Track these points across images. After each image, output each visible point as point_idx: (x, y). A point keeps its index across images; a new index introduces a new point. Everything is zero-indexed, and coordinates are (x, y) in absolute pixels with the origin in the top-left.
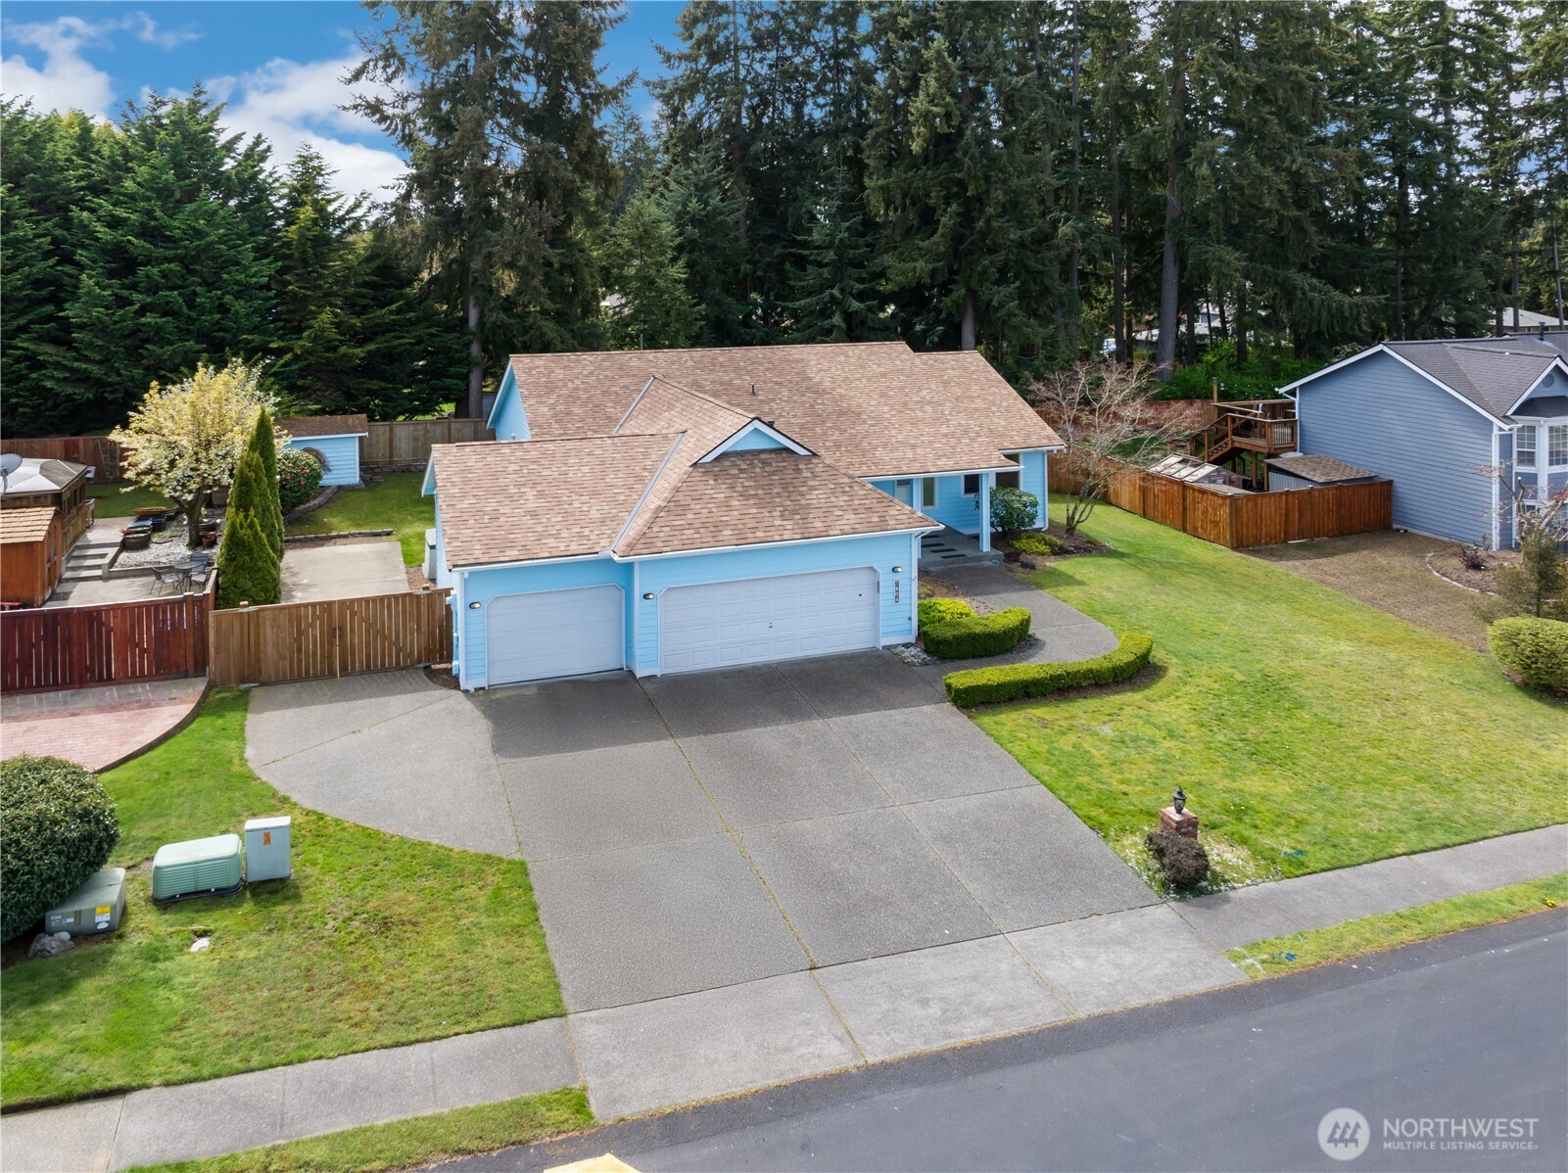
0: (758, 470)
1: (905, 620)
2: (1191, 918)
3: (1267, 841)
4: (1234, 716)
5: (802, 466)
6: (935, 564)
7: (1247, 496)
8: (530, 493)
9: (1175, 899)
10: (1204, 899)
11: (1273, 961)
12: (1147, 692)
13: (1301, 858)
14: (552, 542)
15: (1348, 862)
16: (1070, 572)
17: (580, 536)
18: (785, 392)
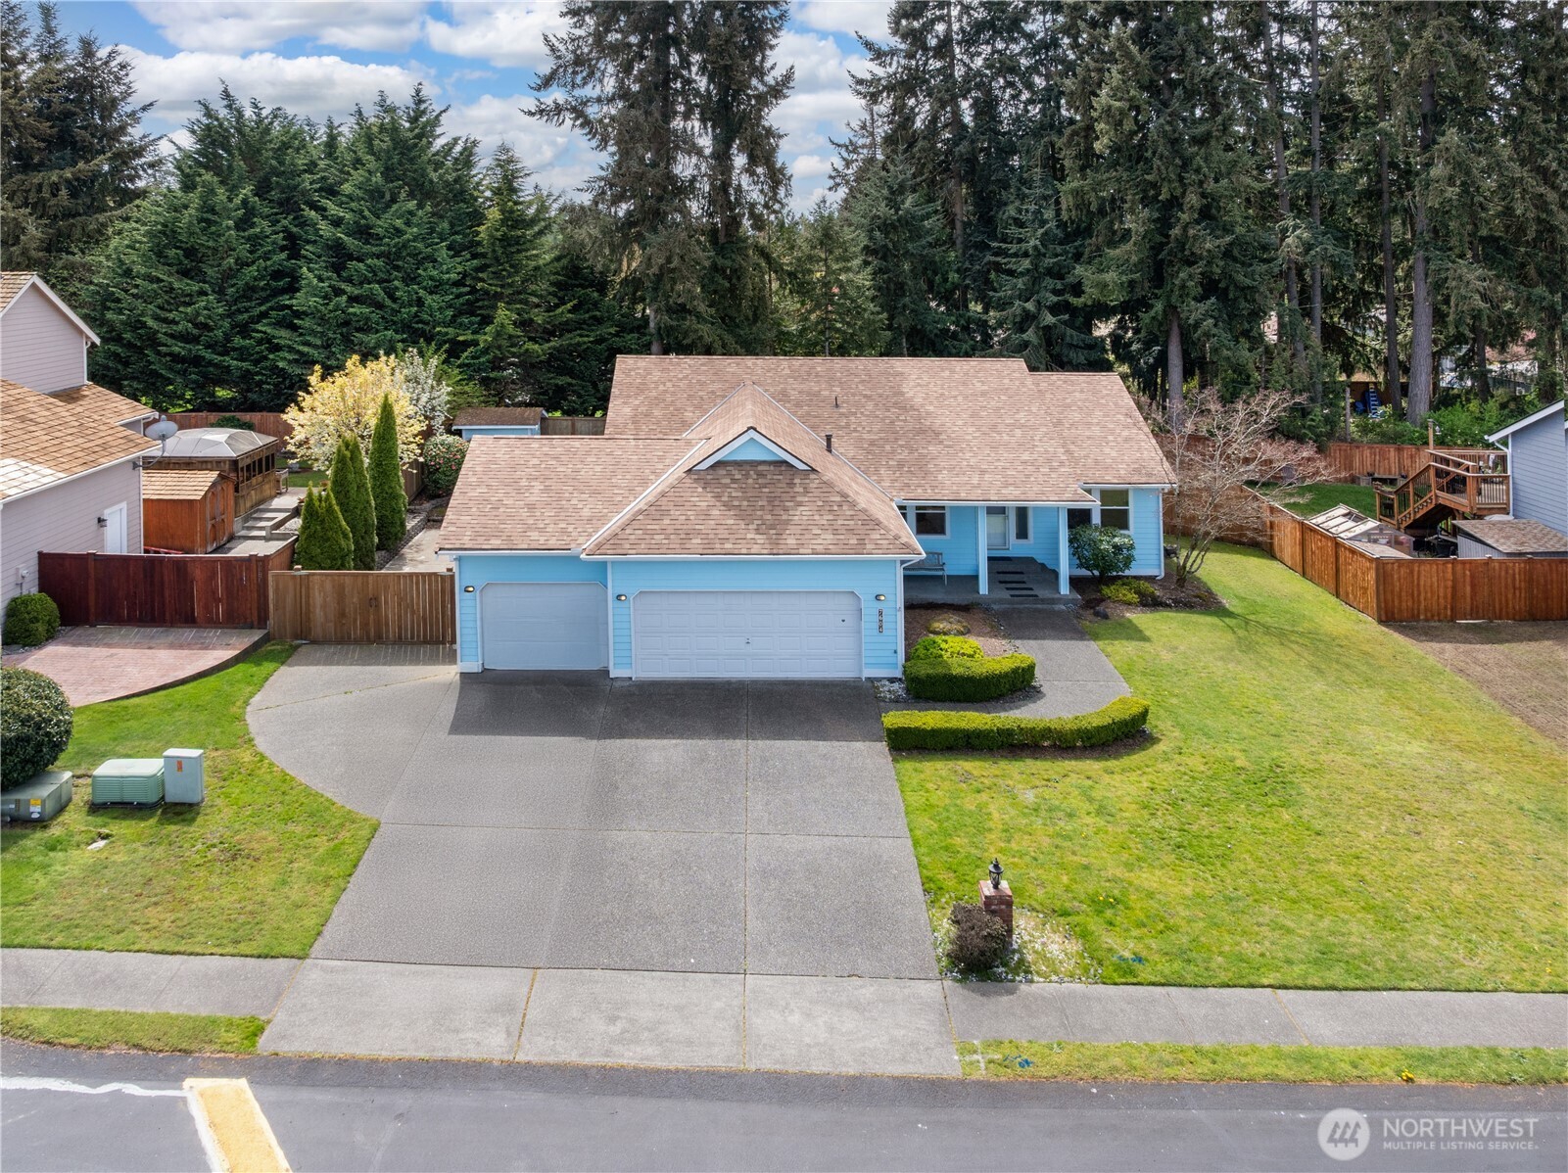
0: (750, 481)
1: (891, 653)
2: (953, 1001)
3: (1109, 940)
4: (1192, 803)
5: (797, 481)
6: (1001, 601)
7: (1399, 561)
8: (538, 486)
9: (955, 980)
10: (989, 985)
11: (1005, 1063)
12: (1112, 764)
13: (1137, 966)
14: (534, 535)
15: (1190, 981)
16: (1142, 627)
17: (564, 531)
18: (870, 406)
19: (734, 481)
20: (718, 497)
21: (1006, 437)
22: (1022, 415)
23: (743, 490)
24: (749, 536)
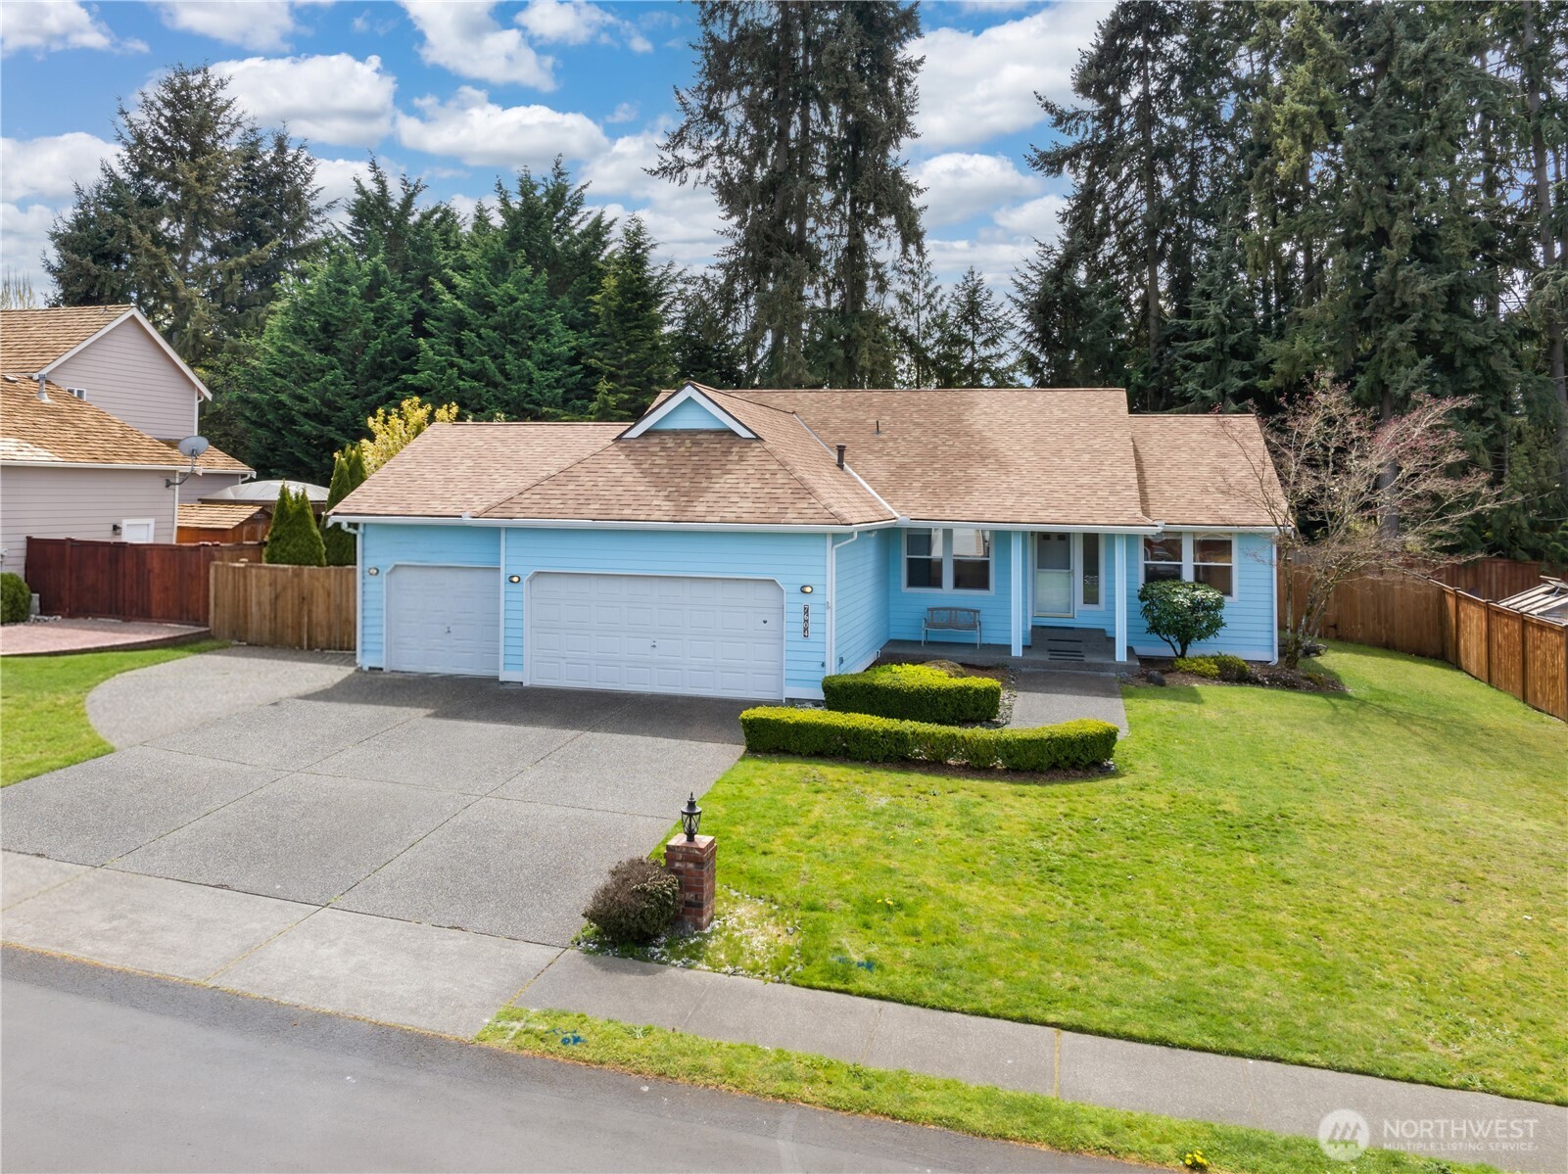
0: (682, 449)
1: (818, 666)
9: (586, 950)
13: (860, 972)
18: (917, 432)
19: (664, 449)
20: (638, 465)
21: (1068, 461)
22: (1098, 440)
23: (669, 458)
24: (655, 502)
